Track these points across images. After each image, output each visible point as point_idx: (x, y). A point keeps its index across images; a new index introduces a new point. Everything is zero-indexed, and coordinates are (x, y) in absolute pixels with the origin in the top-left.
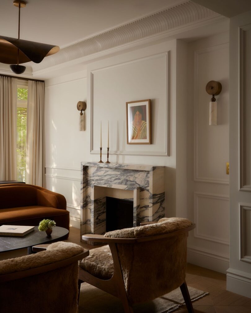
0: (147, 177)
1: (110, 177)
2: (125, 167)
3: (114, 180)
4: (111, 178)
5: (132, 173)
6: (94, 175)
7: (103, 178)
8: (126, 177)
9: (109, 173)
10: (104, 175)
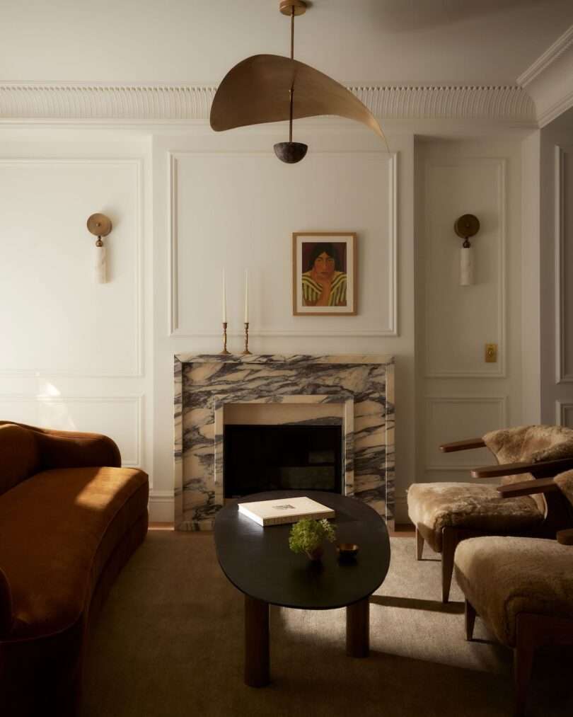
0: (371, 376)
1: (265, 382)
2: (322, 359)
3: (278, 389)
4: (268, 385)
5: (331, 372)
6: (213, 381)
7: (243, 387)
8: (315, 379)
9: (263, 374)
10: (247, 379)
